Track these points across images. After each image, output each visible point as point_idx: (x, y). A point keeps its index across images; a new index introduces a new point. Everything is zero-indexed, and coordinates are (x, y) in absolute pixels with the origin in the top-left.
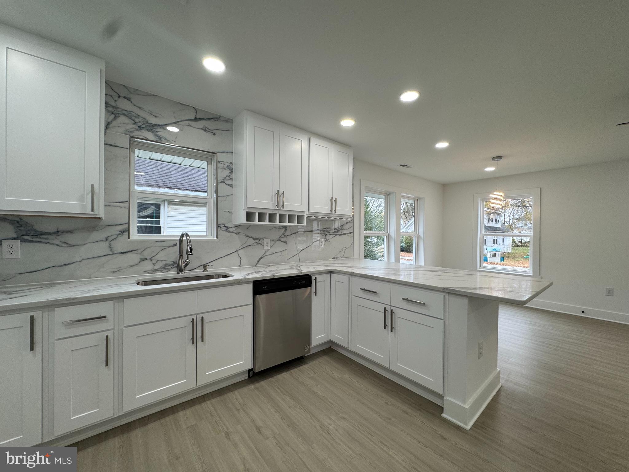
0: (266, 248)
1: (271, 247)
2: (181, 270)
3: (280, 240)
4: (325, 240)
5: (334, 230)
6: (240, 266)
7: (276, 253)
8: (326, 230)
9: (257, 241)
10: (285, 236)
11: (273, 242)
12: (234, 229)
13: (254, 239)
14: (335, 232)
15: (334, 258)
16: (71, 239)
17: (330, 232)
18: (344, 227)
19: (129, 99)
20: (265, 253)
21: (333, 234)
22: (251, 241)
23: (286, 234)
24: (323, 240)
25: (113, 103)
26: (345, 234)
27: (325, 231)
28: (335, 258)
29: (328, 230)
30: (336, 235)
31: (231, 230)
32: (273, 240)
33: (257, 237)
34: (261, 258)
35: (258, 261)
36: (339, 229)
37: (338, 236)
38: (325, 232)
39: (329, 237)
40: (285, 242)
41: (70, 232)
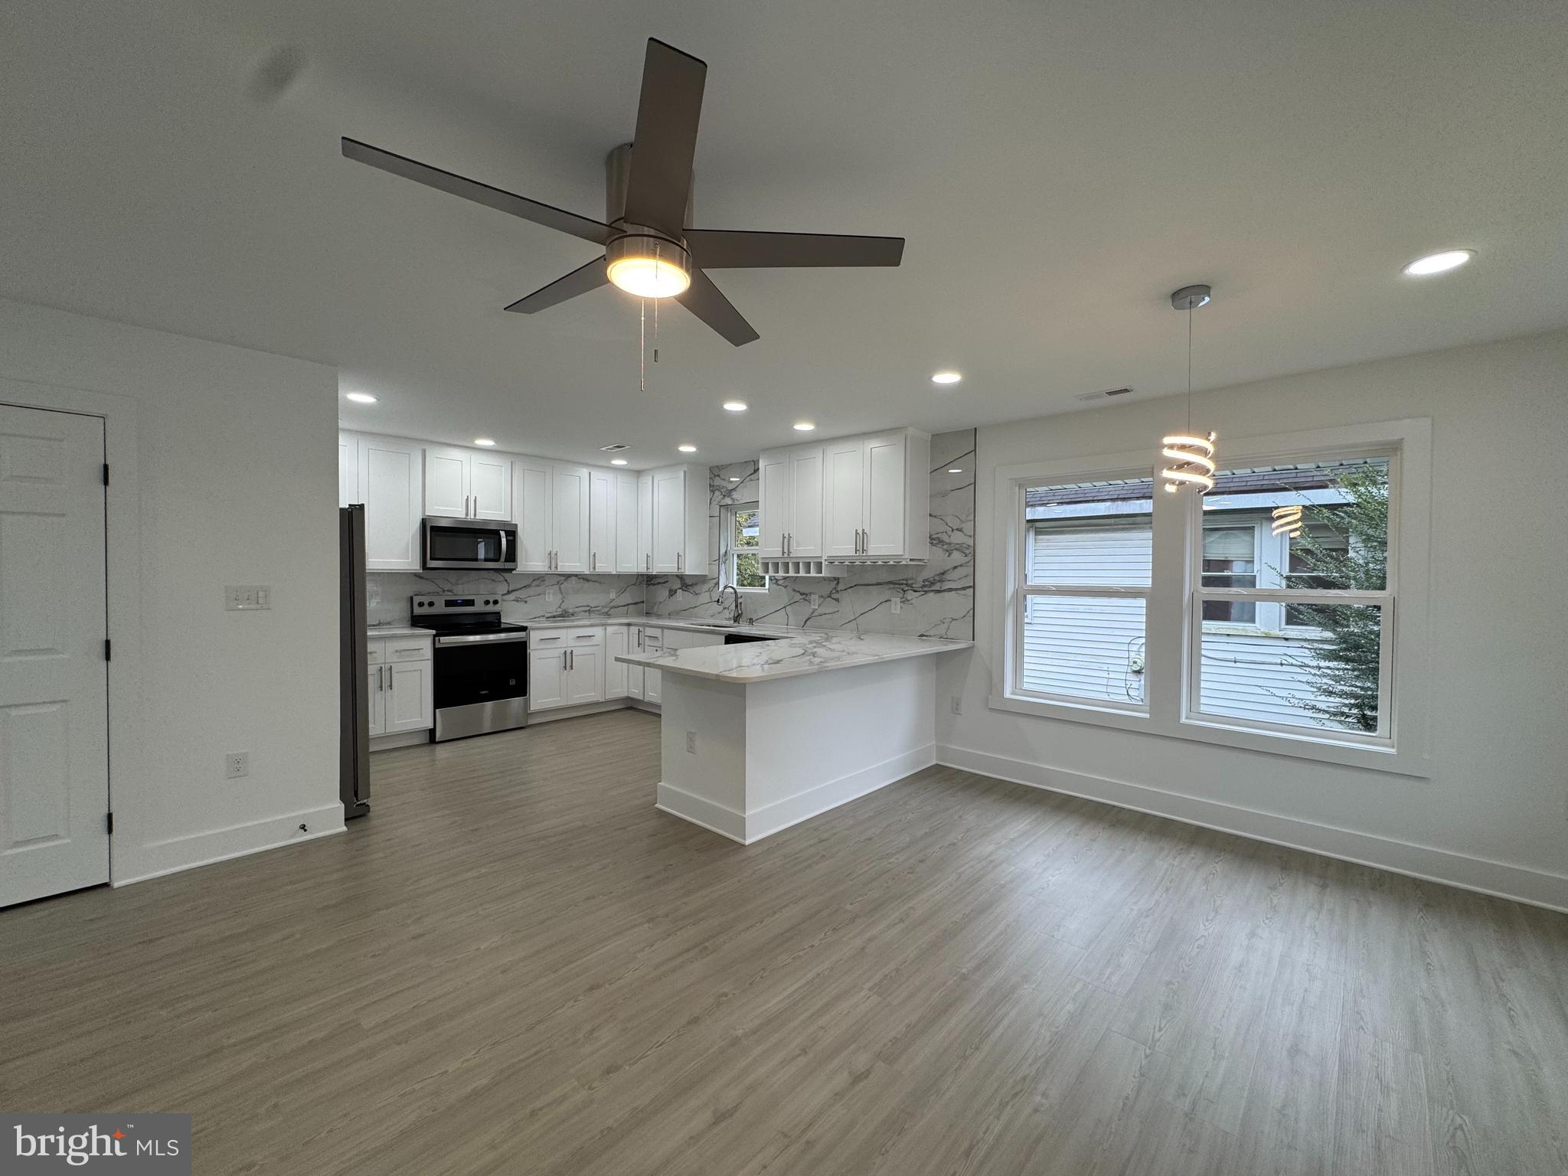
0: (813, 607)
1: (819, 605)
2: (735, 621)
3: (830, 596)
4: (903, 599)
5: (924, 582)
6: (787, 625)
7: (825, 614)
8: (905, 582)
9: (804, 596)
10: (837, 591)
11: (822, 599)
12: (782, 581)
13: (801, 594)
14: (924, 586)
15: (922, 635)
16: (697, 589)
17: (914, 586)
18: (947, 577)
19: (719, 476)
20: (812, 613)
21: (921, 589)
22: (798, 597)
23: (839, 588)
24: (899, 600)
25: (712, 484)
26: (950, 590)
27: (903, 584)
28: (927, 636)
29: (910, 582)
30: (926, 592)
31: (780, 582)
32: (822, 597)
33: (804, 592)
34: (809, 619)
35: (805, 622)
36: (934, 580)
37: (931, 594)
38: (902, 586)
39: (910, 595)
40: (837, 600)
41: (696, 584)
